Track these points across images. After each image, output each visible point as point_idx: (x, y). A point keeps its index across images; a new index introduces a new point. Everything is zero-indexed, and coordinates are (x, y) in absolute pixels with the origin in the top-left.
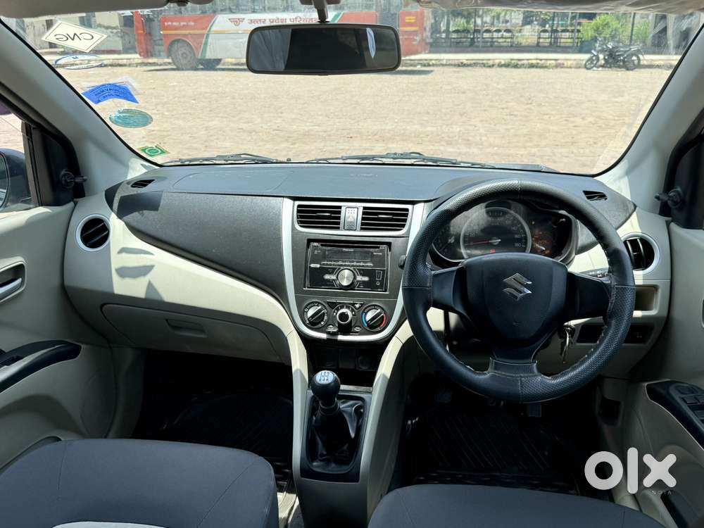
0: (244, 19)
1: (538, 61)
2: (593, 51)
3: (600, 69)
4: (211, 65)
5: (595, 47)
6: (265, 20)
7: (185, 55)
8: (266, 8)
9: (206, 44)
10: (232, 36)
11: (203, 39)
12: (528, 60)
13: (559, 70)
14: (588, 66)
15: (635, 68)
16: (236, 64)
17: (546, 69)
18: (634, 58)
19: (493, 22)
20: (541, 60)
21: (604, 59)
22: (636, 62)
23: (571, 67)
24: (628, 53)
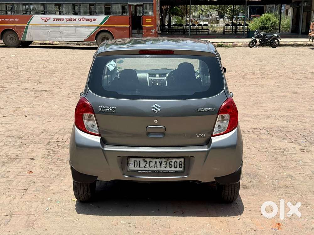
0: (50, 18)
1: (223, 43)
2: (253, 37)
3: (258, 47)
4: (26, 44)
5: (254, 35)
6: (63, 19)
7: (12, 39)
8: (64, 12)
9: (26, 32)
10: (42, 28)
11: (24, 29)
12: (217, 42)
13: (234, 48)
14: (250, 46)
15: (277, 46)
16: (40, 44)
17: (227, 48)
18: (276, 41)
19: (199, 16)
20: (224, 42)
21: (259, 41)
22: (277, 43)
23: (241, 46)
24: (272, 38)
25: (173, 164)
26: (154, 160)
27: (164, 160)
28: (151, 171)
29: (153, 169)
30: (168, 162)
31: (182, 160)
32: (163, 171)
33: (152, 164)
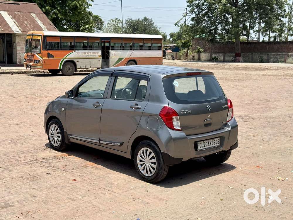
25: (215, 142)
26: (208, 141)
27: (212, 140)
28: (208, 148)
29: (208, 147)
30: (213, 141)
31: (219, 139)
32: (212, 147)
33: (207, 144)
